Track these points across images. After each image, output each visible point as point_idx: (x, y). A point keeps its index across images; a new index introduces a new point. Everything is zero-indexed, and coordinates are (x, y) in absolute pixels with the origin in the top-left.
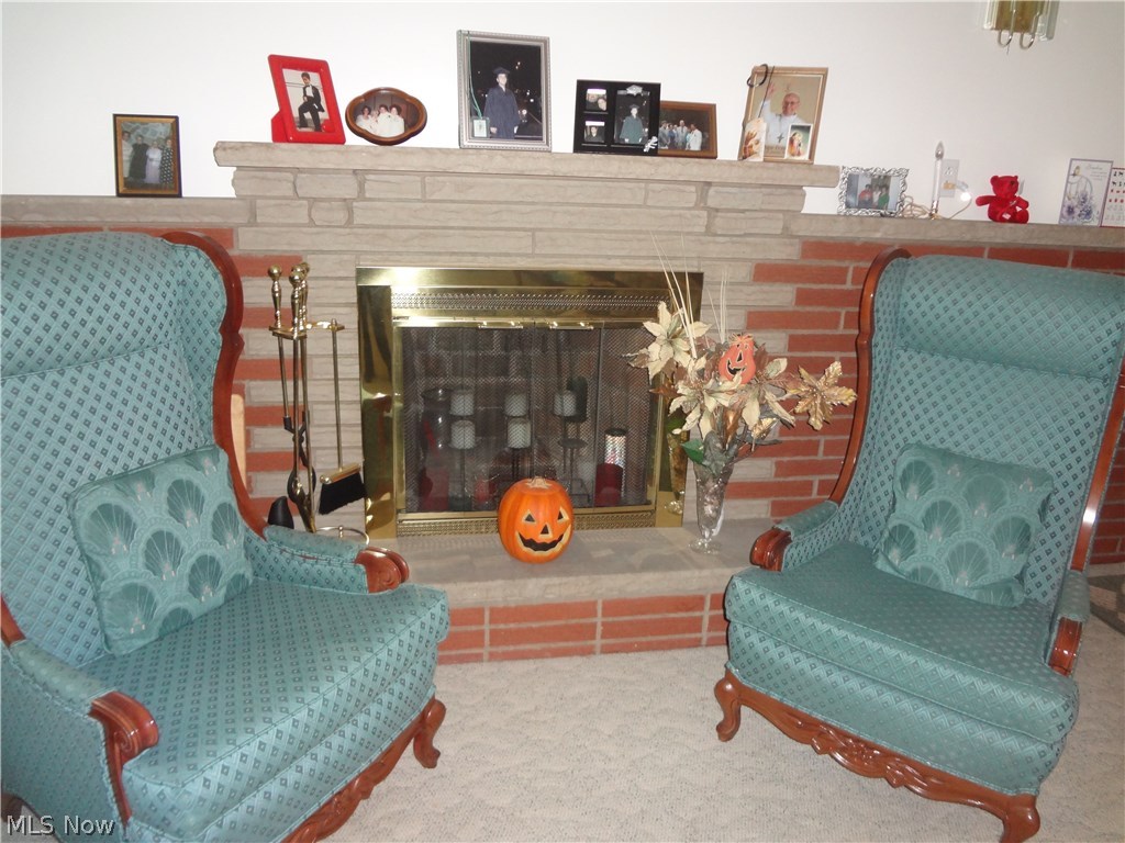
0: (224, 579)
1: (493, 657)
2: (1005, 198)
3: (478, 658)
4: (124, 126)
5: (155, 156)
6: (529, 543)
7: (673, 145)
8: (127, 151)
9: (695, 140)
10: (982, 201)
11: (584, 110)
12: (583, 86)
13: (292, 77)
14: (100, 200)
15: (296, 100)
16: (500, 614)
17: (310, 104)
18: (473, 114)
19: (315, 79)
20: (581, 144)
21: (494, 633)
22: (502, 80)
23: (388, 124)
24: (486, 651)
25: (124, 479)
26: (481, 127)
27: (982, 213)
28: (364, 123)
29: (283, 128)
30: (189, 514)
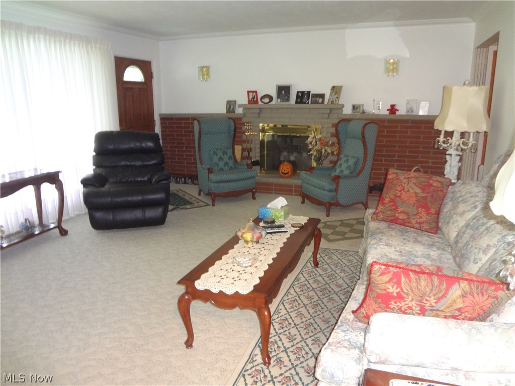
0: (229, 167)
1: (275, 193)
2: (393, 110)
3: (272, 193)
4: (228, 102)
5: (232, 107)
6: (282, 173)
7: (316, 102)
8: (228, 106)
9: (320, 100)
10: (388, 110)
11: (298, 97)
12: (298, 92)
13: (251, 94)
14: (223, 114)
15: (251, 97)
16: (276, 185)
17: (253, 98)
18: (278, 98)
19: (254, 94)
20: (297, 102)
21: (275, 189)
22: (283, 92)
23: (267, 100)
24: (273, 192)
25: (217, 149)
26: (279, 100)
27: (387, 113)
28: (263, 100)
29: (249, 102)
30: (225, 155)
